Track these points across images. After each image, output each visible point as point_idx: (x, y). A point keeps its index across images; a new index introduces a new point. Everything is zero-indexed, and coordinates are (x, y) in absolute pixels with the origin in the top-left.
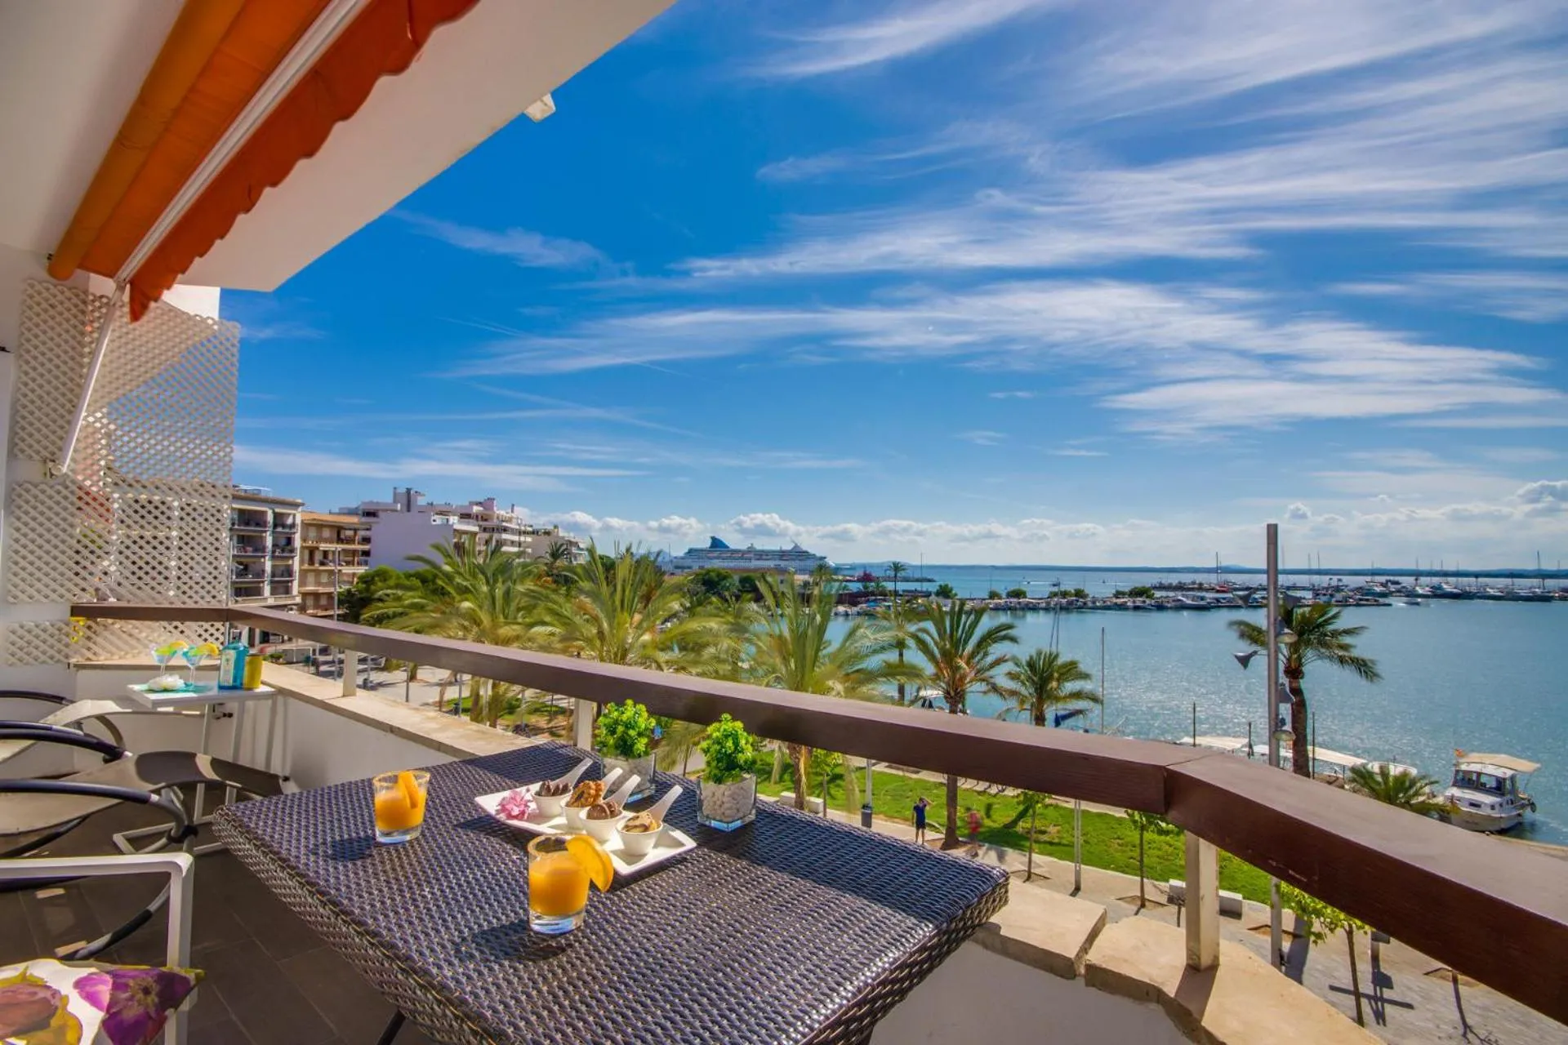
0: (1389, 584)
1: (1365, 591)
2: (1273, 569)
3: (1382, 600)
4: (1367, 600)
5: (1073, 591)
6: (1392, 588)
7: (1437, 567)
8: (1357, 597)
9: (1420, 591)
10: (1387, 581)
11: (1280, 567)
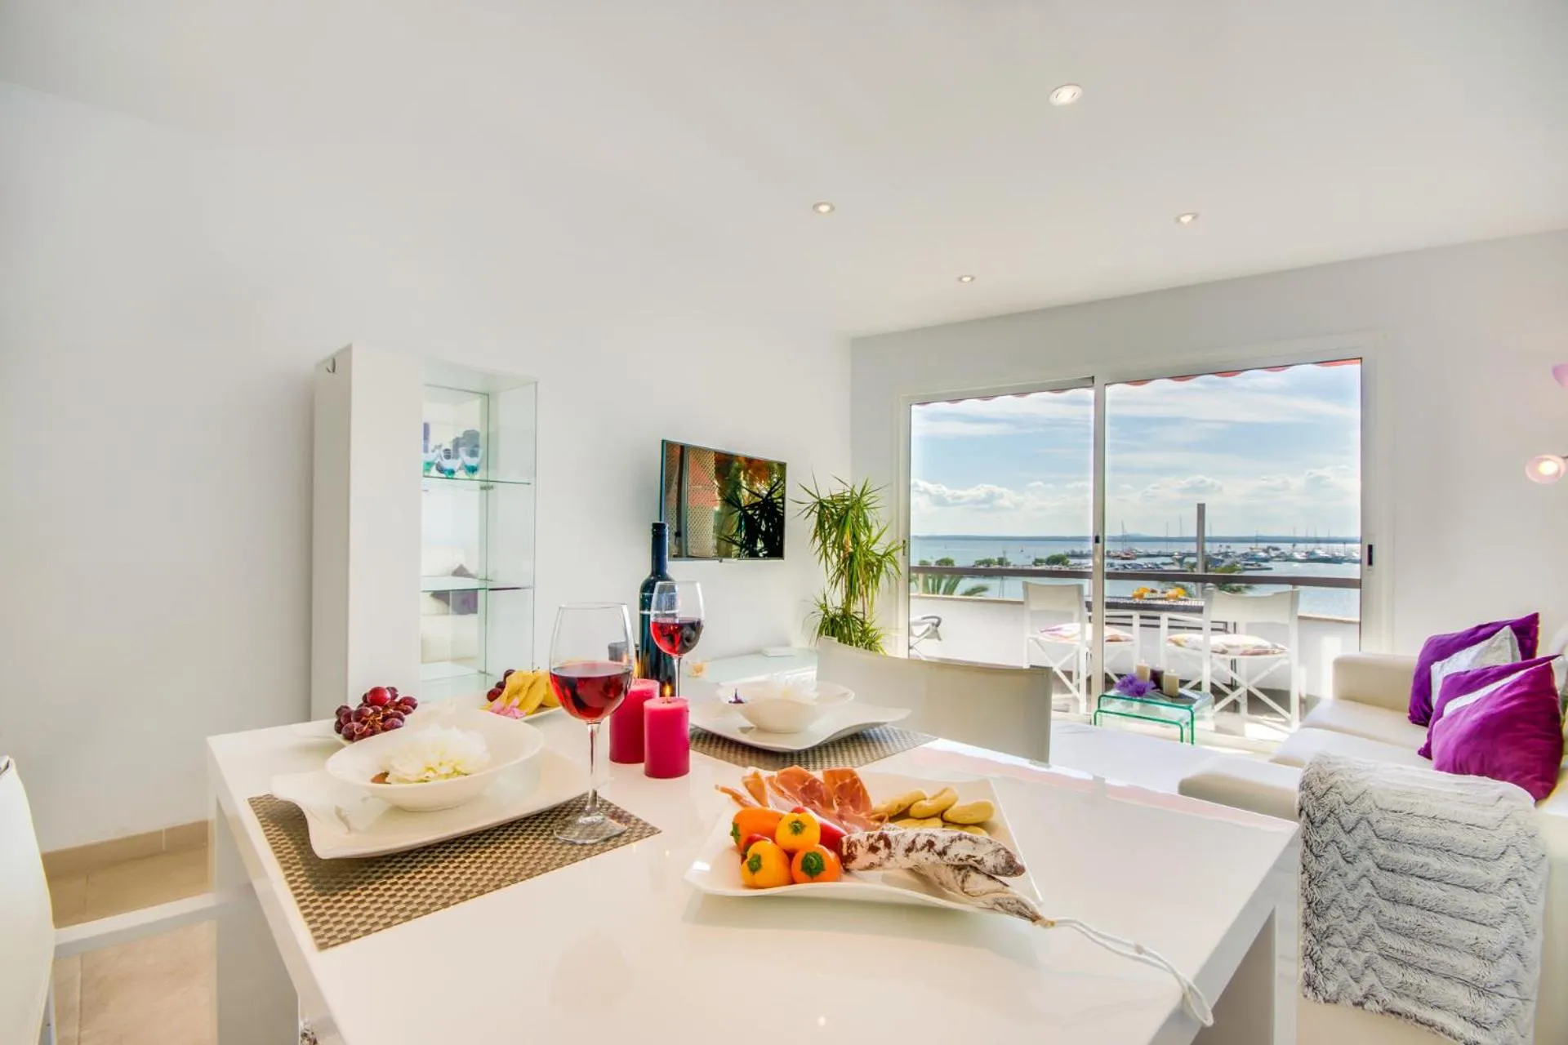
0: (1270, 550)
1: (1250, 557)
2: (1201, 539)
3: (1264, 564)
4: (1252, 565)
5: (996, 560)
6: (1273, 553)
7: (1311, 535)
8: (1244, 562)
9: (1297, 556)
10: (1269, 548)
11: (1207, 534)
